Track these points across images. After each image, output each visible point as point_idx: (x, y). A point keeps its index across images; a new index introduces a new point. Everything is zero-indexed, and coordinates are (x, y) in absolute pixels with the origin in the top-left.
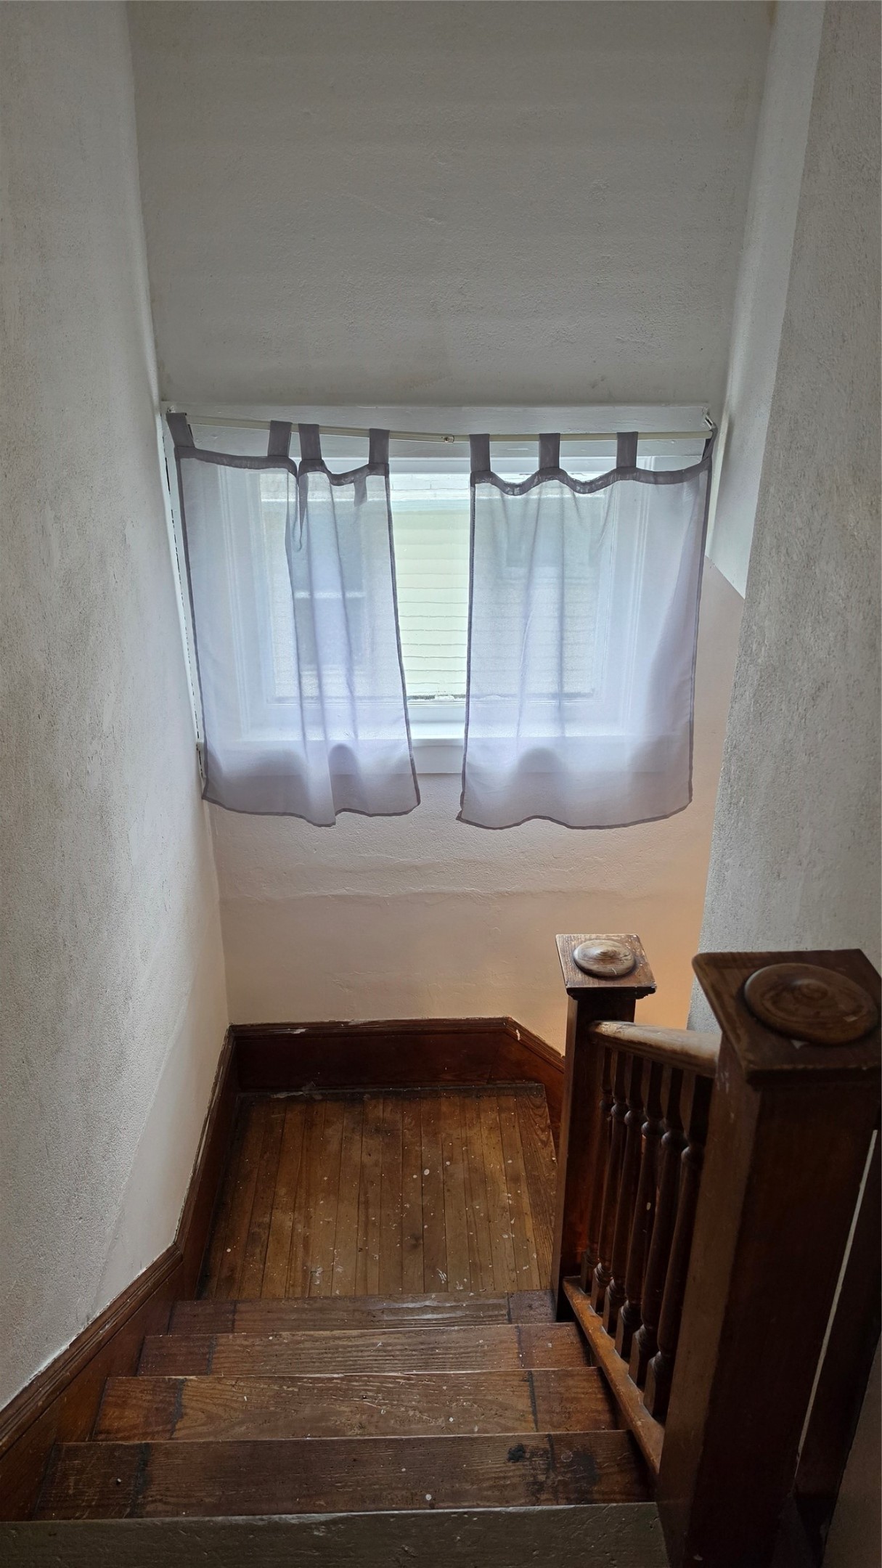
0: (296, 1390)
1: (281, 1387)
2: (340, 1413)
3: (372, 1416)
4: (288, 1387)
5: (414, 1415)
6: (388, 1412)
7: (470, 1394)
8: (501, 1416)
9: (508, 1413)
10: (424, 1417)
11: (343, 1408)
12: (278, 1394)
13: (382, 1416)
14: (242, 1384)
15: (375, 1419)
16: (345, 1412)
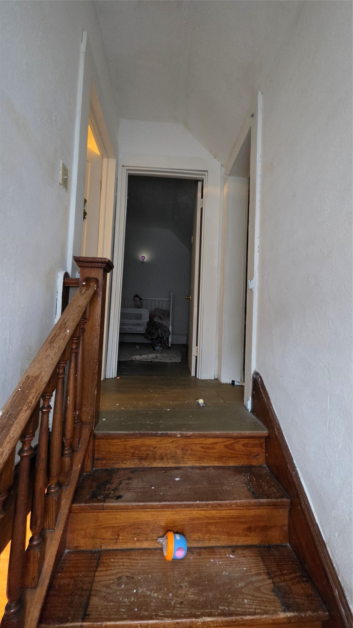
0: (220, 607)
1: (229, 609)
2: (193, 594)
3: (176, 592)
4: (225, 609)
5: (154, 593)
6: (168, 595)
7: (122, 606)
8: (108, 593)
9: (104, 594)
10: (149, 592)
11: (192, 597)
12: (230, 604)
13: (171, 592)
14: (252, 610)
15: (174, 591)
16: (191, 595)
